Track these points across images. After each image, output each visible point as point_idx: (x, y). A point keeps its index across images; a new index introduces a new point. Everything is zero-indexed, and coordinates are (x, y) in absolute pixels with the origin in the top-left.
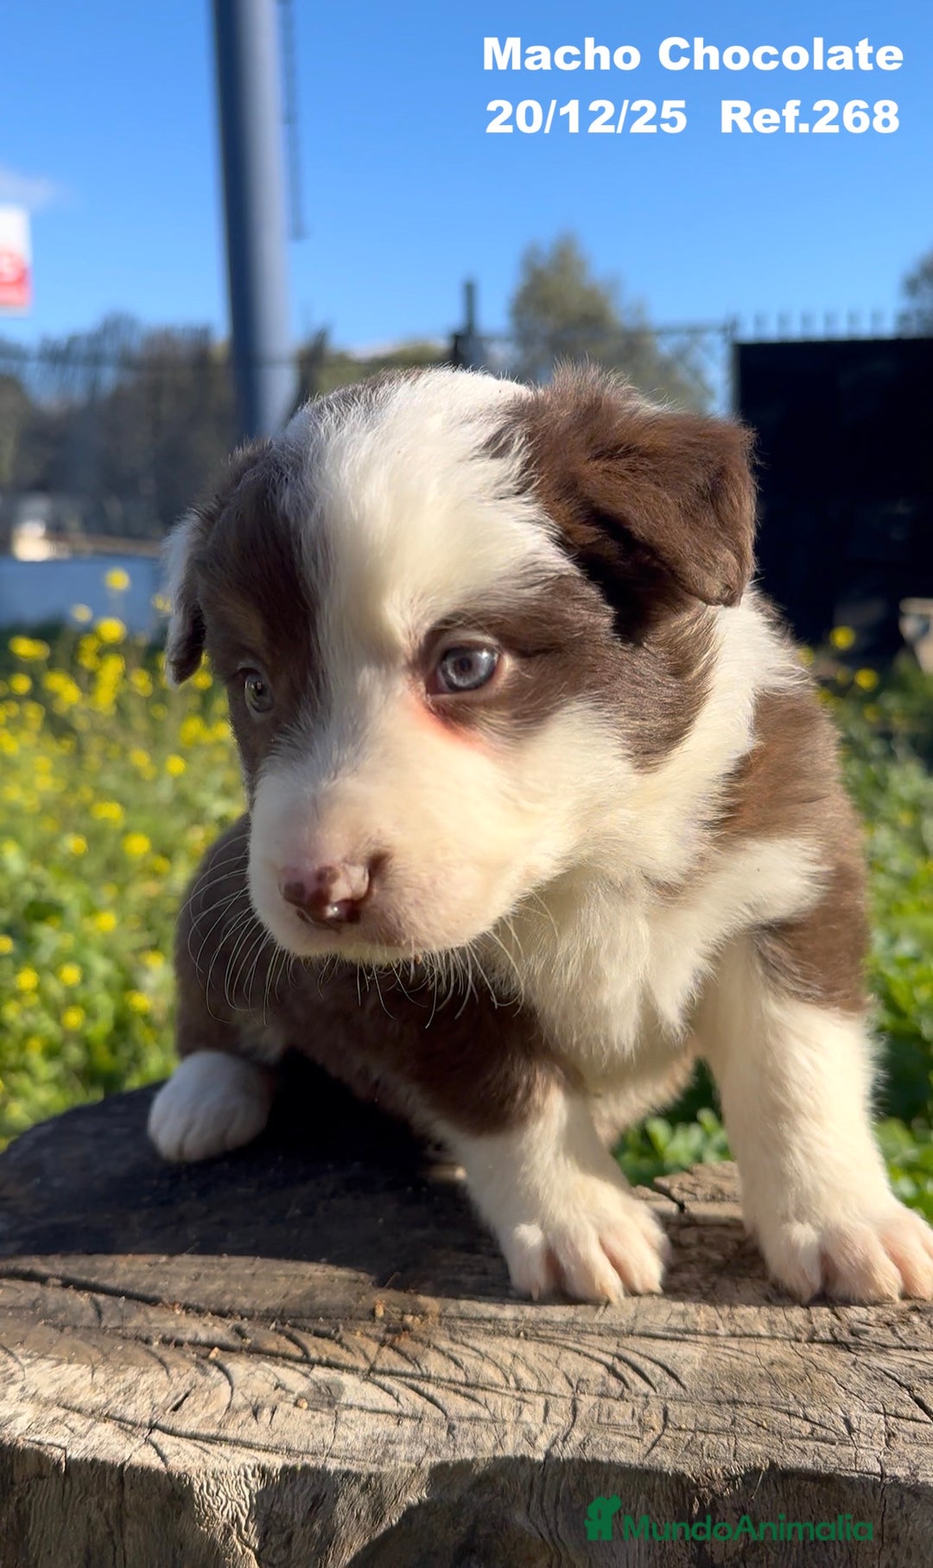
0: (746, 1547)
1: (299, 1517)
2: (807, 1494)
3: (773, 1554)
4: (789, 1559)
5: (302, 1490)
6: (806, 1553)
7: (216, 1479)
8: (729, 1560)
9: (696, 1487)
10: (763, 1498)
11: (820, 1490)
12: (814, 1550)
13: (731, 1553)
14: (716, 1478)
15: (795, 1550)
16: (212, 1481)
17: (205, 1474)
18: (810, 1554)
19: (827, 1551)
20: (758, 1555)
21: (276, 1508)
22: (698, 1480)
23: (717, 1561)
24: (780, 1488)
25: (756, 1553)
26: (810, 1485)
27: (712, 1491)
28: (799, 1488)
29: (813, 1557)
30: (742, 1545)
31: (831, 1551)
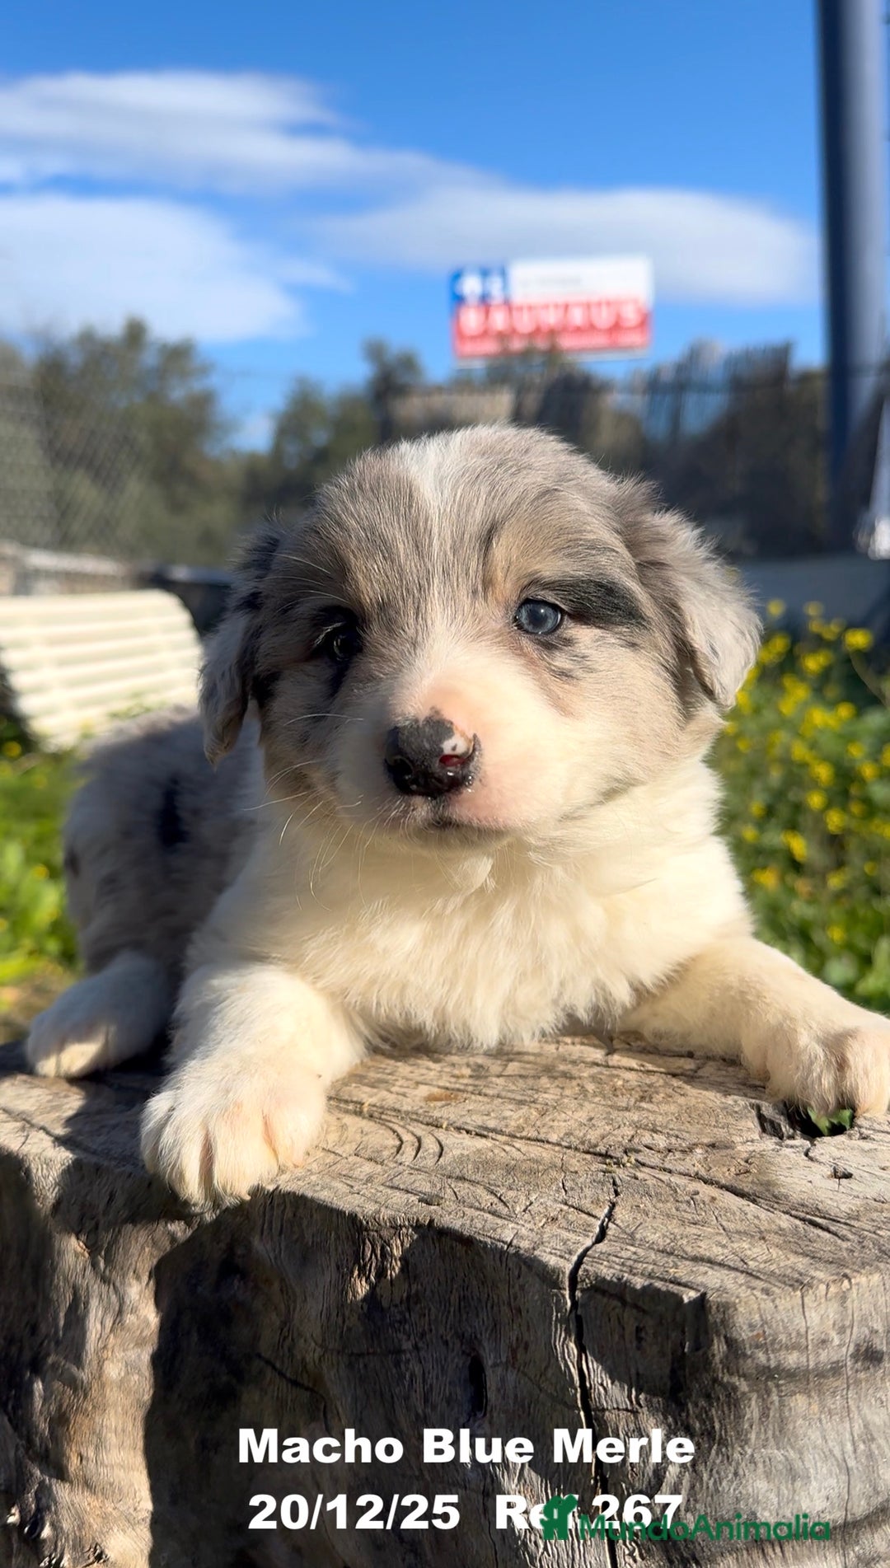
0: (408, 1297)
1: (102, 1207)
2: (458, 1255)
3: (433, 1310)
4: (447, 1318)
5: (105, 1185)
6: (461, 1316)
7: (47, 1165)
8: (396, 1306)
9: (367, 1230)
10: (423, 1252)
11: (466, 1252)
12: (468, 1313)
13: (397, 1301)
14: (383, 1224)
15: (452, 1310)
16: (45, 1166)
17: (39, 1158)
18: (464, 1317)
19: (477, 1316)
20: (421, 1308)
21: (88, 1198)
22: (367, 1223)
23: (385, 1304)
24: (437, 1245)
25: (419, 1305)
26: (459, 1247)
27: (381, 1237)
28: (452, 1248)
29: (466, 1320)
30: (405, 1295)
31: (481, 1316)
